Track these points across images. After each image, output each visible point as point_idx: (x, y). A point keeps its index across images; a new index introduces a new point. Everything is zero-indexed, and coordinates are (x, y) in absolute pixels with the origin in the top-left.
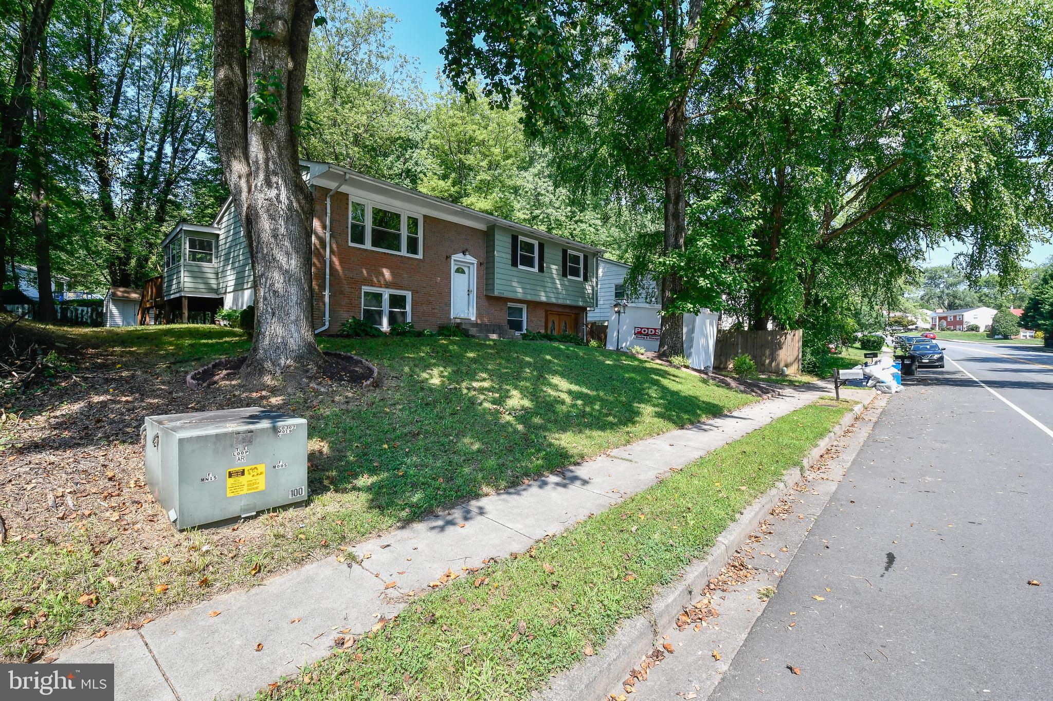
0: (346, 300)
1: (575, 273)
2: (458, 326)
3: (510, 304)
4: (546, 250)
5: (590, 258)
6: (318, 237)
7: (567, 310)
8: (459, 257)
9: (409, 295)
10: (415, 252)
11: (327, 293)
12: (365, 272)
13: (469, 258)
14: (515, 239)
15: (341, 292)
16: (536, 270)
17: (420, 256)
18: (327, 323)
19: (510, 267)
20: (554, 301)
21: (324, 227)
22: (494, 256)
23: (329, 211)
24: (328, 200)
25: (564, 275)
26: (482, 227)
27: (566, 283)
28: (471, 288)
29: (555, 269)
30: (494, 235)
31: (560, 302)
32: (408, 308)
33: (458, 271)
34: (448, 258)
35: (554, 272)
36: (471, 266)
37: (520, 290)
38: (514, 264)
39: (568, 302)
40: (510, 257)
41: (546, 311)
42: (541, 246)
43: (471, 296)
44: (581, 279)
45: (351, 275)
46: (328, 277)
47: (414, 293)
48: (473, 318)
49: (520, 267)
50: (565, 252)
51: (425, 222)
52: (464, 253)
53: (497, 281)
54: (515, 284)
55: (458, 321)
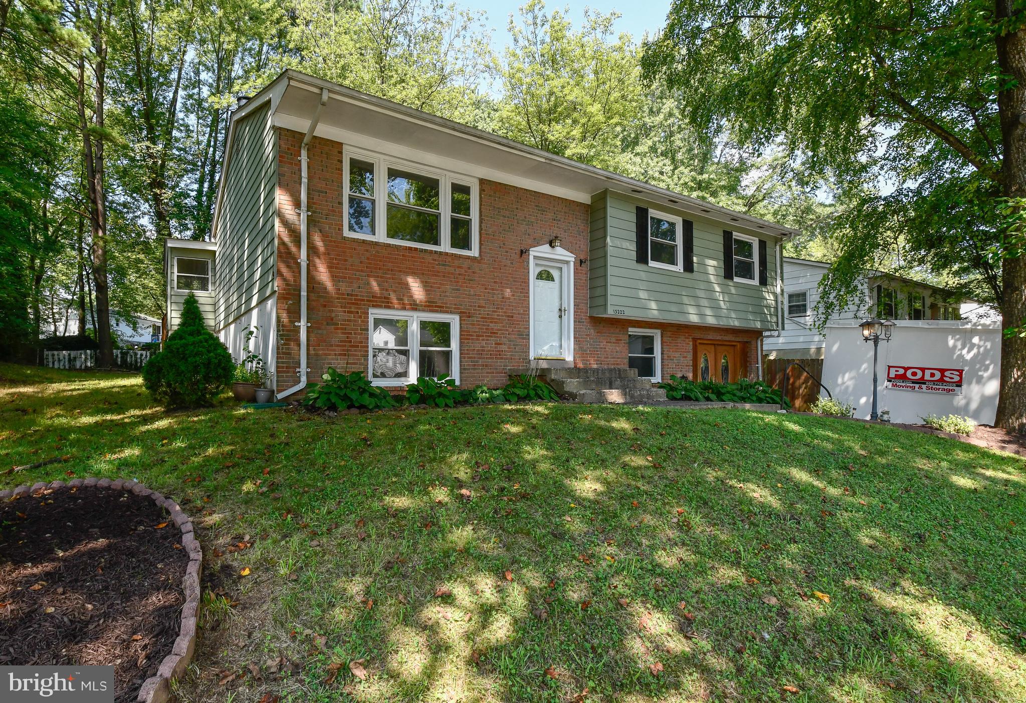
0: (341, 336)
1: (746, 271)
2: (543, 374)
3: (632, 331)
4: (696, 233)
5: (769, 244)
6: (285, 223)
7: (730, 337)
8: (543, 250)
9: (455, 322)
10: (466, 245)
11: (303, 324)
12: (374, 284)
13: (560, 253)
14: (642, 213)
15: (331, 321)
16: (679, 267)
17: (474, 252)
18: (304, 379)
19: (634, 264)
20: (711, 321)
21: (297, 204)
22: (605, 246)
23: (304, 174)
24: (304, 153)
25: (728, 275)
26: (583, 197)
27: (733, 291)
28: (565, 305)
29: (713, 266)
30: (605, 208)
31: (723, 323)
32: (455, 346)
33: (540, 276)
34: (524, 253)
35: (711, 270)
36: (565, 267)
37: (653, 305)
38: (642, 258)
39: (737, 323)
40: (633, 247)
41: (695, 340)
42: (688, 227)
43: (565, 318)
44: (756, 282)
45: (349, 290)
46: (304, 293)
47: (465, 316)
48: (569, 358)
49: (652, 264)
50: (727, 235)
51: (482, 191)
52: (551, 244)
53: (611, 290)
54: (643, 295)
55: (544, 365)
